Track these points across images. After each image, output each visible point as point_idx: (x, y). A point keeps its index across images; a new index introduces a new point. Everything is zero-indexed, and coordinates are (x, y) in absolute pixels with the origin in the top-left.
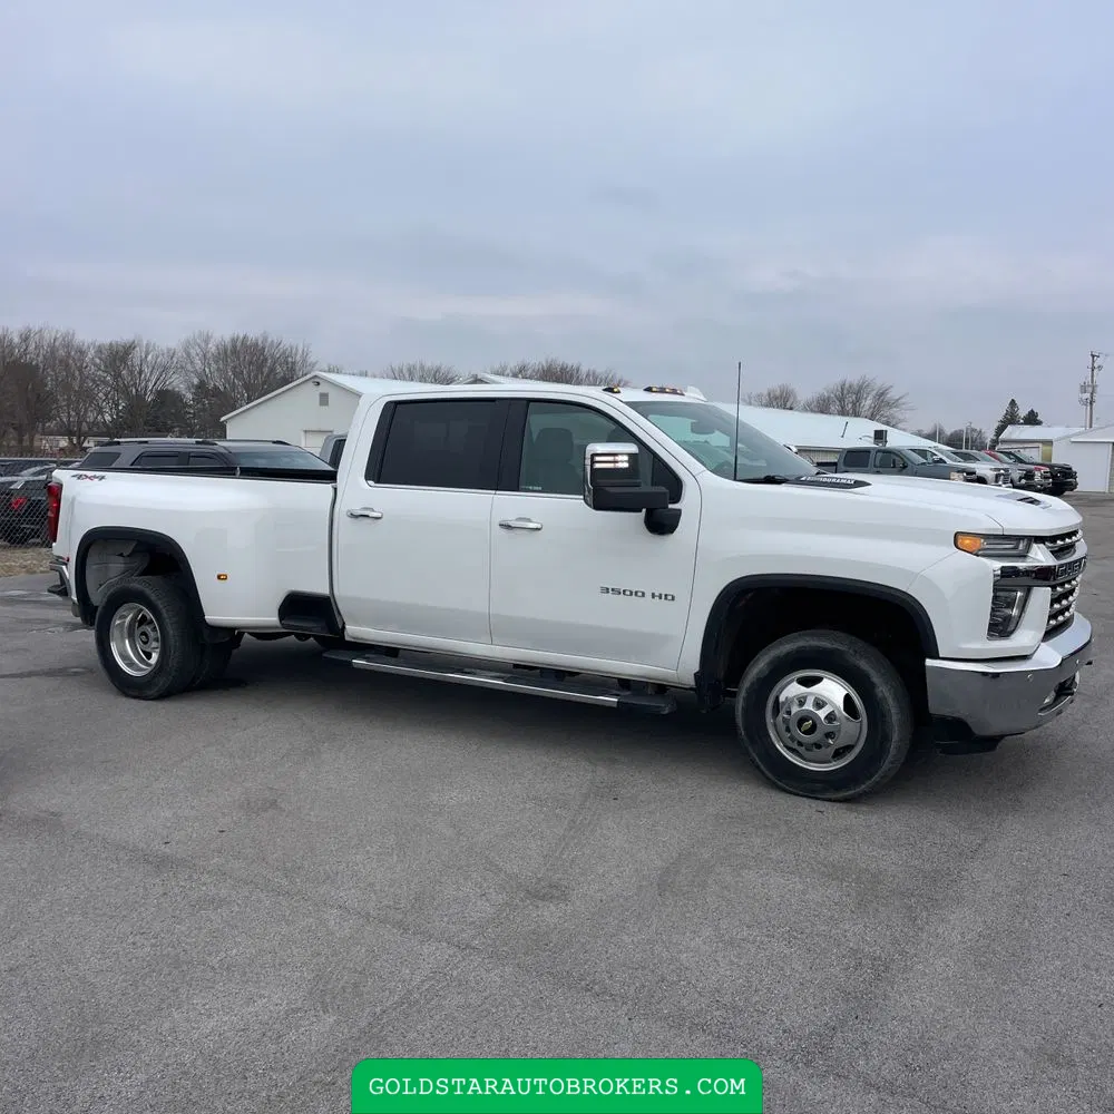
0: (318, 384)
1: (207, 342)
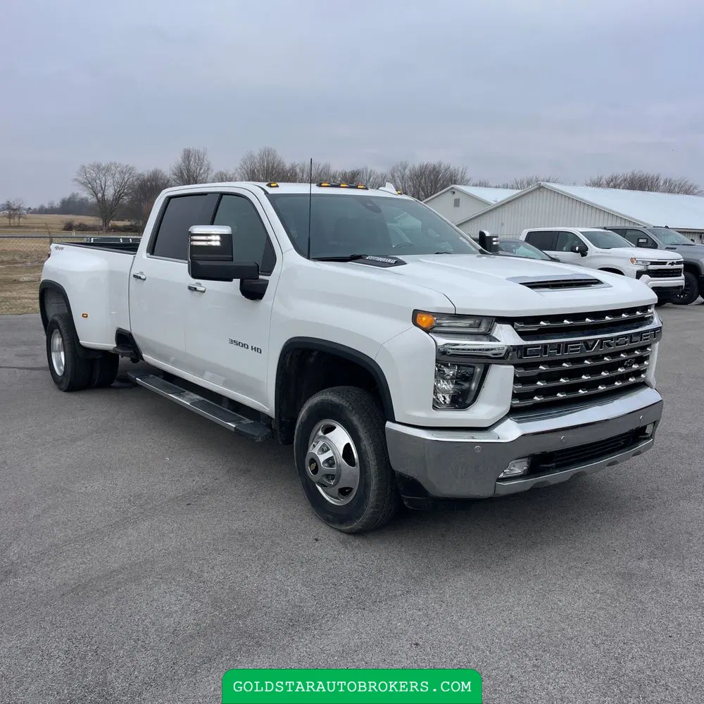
0: (454, 193)
1: (405, 169)
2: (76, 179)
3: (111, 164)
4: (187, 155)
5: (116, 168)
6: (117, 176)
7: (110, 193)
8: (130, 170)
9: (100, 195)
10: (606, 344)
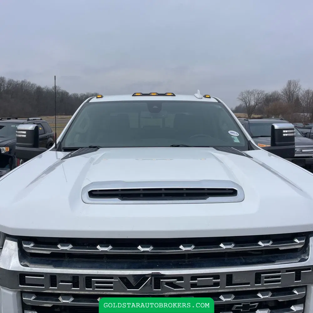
2: (238, 98)
3: (254, 90)
4: (290, 83)
5: (256, 92)
6: (256, 95)
7: (253, 103)
8: (262, 92)
9: (248, 104)
10: (167, 284)
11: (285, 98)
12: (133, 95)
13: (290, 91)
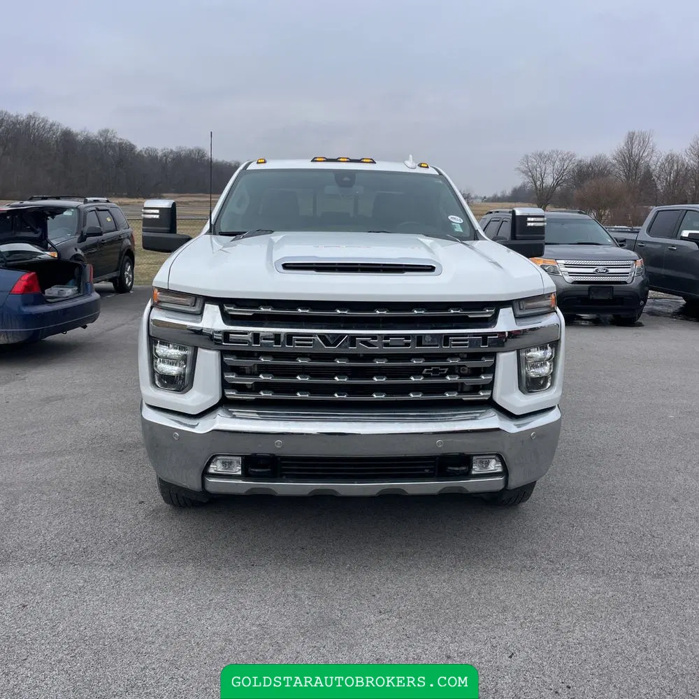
2: (518, 169)
3: (553, 151)
4: (631, 138)
5: (557, 155)
6: (558, 163)
7: (549, 181)
8: (571, 157)
9: (538, 183)
10: (362, 342)
11: (620, 171)
12: (313, 161)
13: (631, 155)
